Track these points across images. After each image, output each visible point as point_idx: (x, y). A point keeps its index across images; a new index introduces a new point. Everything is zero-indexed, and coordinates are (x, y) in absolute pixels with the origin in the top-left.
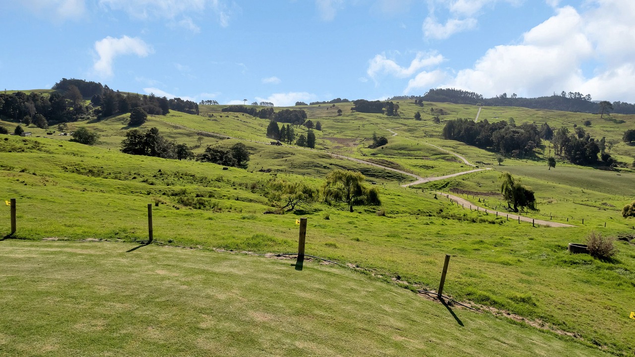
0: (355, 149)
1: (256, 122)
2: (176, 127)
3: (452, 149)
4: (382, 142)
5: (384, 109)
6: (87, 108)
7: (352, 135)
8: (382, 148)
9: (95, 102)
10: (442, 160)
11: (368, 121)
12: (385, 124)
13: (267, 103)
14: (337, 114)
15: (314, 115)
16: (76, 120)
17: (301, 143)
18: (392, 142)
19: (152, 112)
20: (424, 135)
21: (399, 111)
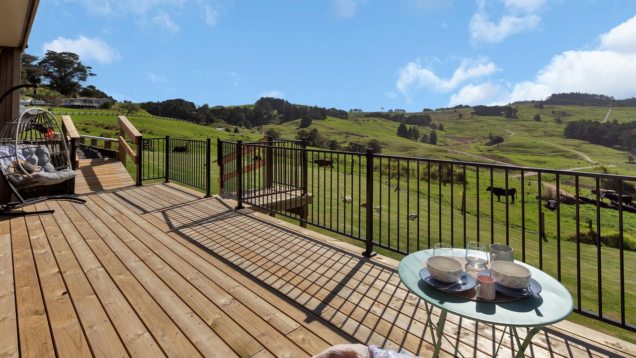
0: (472, 146)
1: (390, 124)
2: (331, 129)
3: (573, 147)
4: (499, 140)
5: (502, 113)
6: (275, 116)
7: (471, 134)
8: (498, 145)
9: (280, 112)
10: (561, 157)
11: (487, 123)
12: (504, 125)
13: (400, 110)
14: (458, 118)
15: (438, 119)
16: (268, 124)
17: (424, 140)
18: (508, 140)
19: (315, 118)
20: (544, 134)
21: (518, 114)
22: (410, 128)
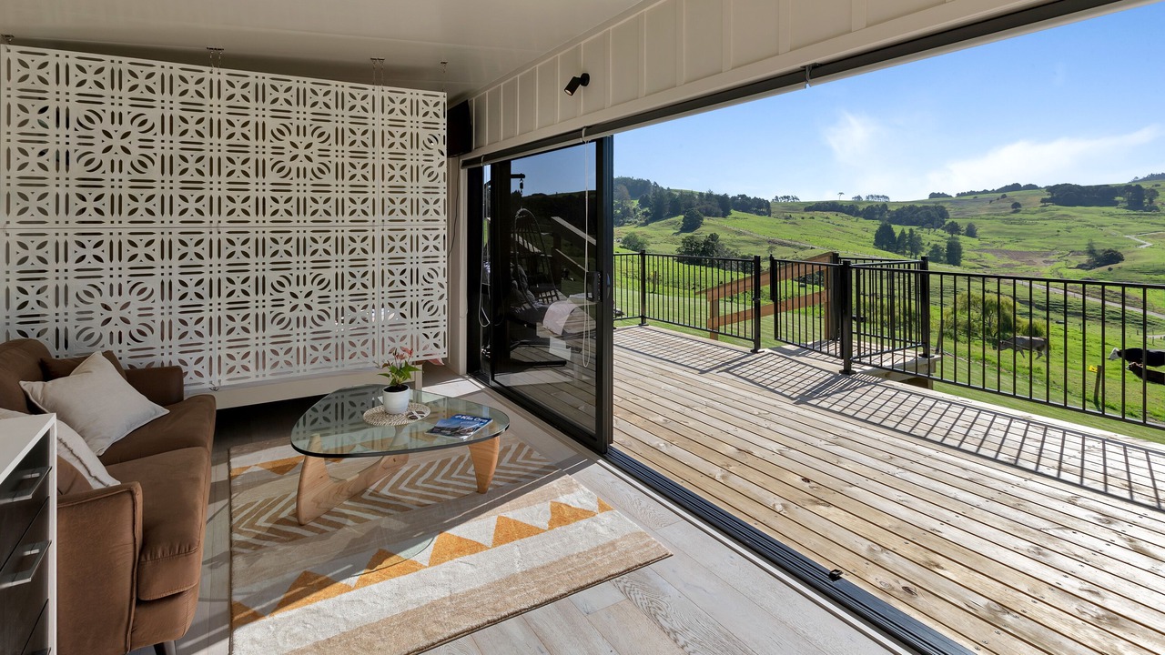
1: (857, 225)
2: (740, 233)
4: (1112, 257)
5: (1118, 198)
6: (634, 210)
7: (1042, 245)
8: (1110, 269)
9: (643, 203)
11: (1080, 221)
12: (1122, 226)
13: (878, 197)
14: (1012, 210)
15: (963, 213)
16: (622, 225)
17: (933, 258)
18: (1134, 258)
19: (709, 214)
21: (1157, 201)
22: (903, 233)
